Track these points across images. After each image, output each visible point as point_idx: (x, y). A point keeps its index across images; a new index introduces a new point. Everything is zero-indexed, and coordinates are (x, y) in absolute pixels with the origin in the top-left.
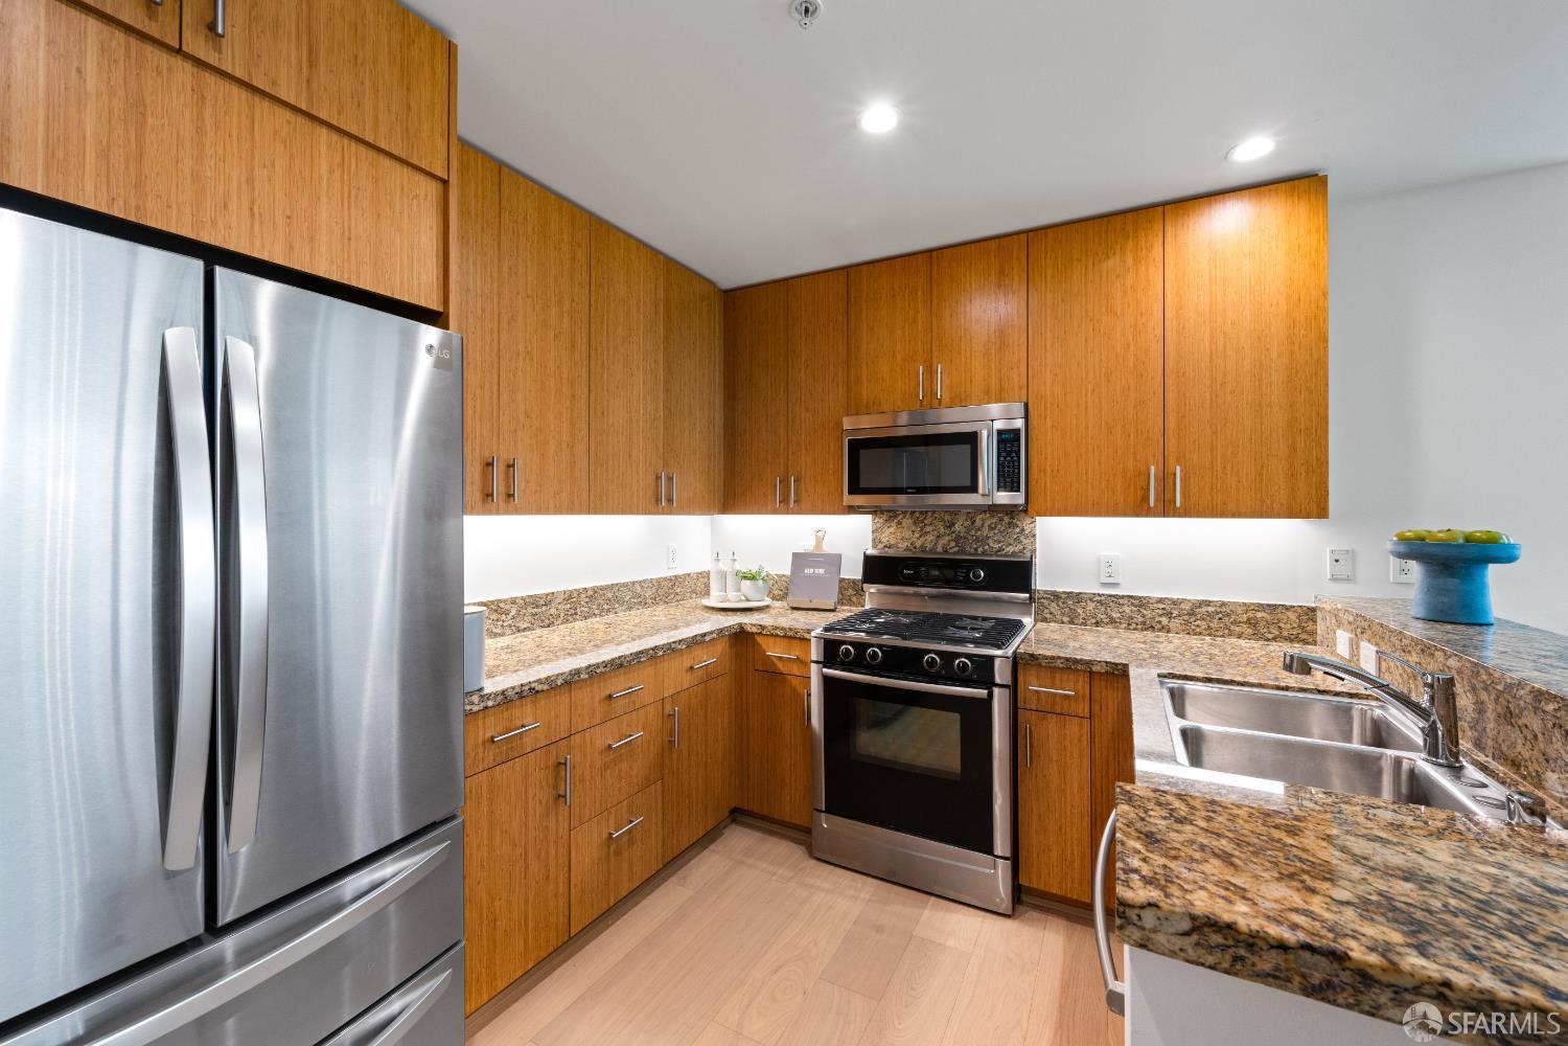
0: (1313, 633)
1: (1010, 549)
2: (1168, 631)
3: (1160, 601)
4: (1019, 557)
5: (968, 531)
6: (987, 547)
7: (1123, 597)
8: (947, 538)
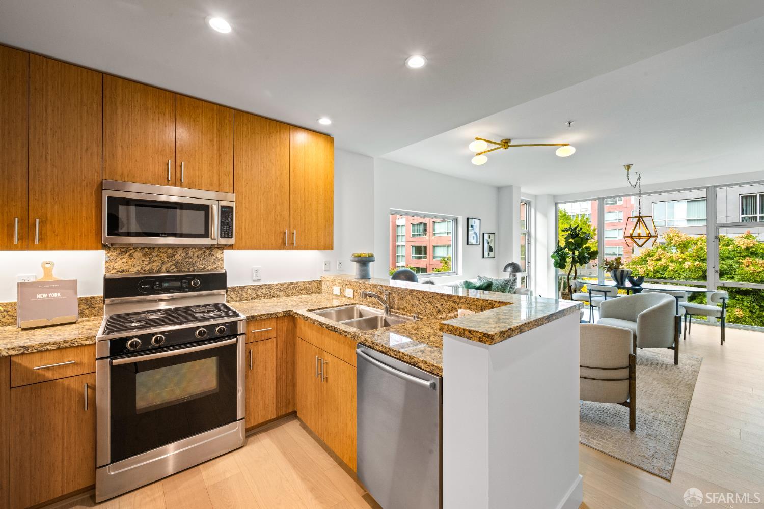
0: (320, 289)
1: (210, 268)
2: (280, 297)
3: (277, 285)
4: (215, 271)
5: (184, 259)
6: (195, 267)
7: (263, 285)
8: (169, 264)
